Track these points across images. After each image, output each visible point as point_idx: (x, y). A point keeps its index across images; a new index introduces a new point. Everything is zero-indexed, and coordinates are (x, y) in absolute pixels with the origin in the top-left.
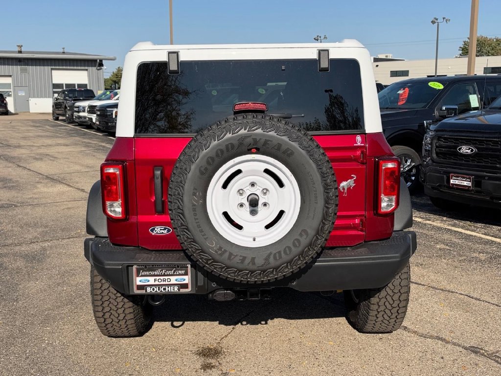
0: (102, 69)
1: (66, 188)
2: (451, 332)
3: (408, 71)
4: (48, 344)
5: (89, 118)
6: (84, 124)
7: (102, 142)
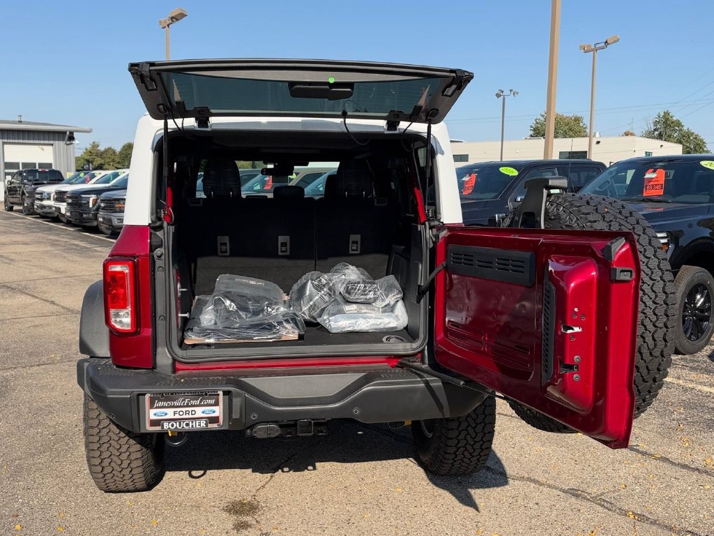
0: (71, 144)
1: (29, 300)
2: (545, 472)
3: (467, 155)
4: (22, 503)
5: (56, 207)
6: (50, 215)
7: (74, 239)
